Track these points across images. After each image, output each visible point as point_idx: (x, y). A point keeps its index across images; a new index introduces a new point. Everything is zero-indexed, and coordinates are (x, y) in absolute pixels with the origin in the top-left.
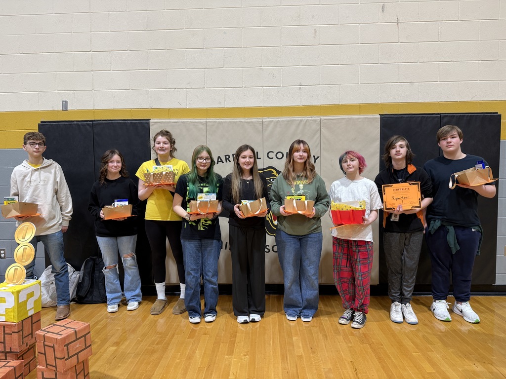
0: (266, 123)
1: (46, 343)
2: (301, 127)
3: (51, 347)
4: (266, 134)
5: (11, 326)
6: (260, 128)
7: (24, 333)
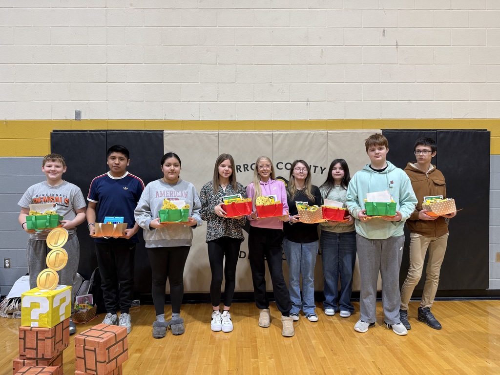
0: (276, 136)
1: (86, 347)
2: (309, 140)
3: (92, 351)
4: (276, 145)
5: (45, 331)
6: (271, 140)
7: (56, 339)
